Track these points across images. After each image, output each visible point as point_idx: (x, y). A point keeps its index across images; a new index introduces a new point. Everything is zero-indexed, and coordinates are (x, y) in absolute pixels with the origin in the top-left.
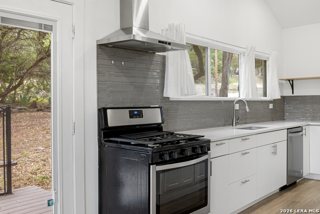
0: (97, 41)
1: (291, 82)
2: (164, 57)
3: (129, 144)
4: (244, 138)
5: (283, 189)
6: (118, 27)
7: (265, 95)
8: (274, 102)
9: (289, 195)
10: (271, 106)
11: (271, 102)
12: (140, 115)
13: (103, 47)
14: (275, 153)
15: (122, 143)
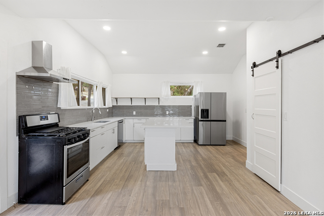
0: (16, 73)
1: (116, 99)
2: (58, 85)
3: (43, 136)
4: (102, 127)
5: (116, 149)
6: (31, 65)
7: (105, 105)
8: (109, 108)
9: (119, 151)
10: (108, 110)
11: (107, 108)
12: (46, 118)
13: (20, 77)
14: (114, 133)
15: (38, 136)
